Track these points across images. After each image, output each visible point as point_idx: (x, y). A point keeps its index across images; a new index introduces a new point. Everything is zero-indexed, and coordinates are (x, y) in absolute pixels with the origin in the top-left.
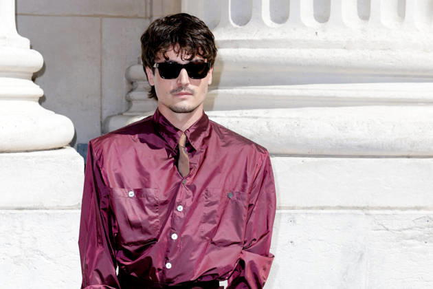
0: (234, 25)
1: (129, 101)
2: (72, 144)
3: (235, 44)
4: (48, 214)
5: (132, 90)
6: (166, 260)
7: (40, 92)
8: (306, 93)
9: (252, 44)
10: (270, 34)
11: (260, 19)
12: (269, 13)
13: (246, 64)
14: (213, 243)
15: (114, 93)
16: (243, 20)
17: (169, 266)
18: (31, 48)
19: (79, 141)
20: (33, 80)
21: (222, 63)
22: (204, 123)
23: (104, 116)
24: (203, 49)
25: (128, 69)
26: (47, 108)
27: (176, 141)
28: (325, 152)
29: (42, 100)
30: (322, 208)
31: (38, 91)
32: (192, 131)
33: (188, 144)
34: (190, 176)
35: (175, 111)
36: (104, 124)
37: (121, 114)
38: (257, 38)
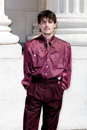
0: (60, 13)
1: (33, 32)
2: (19, 43)
3: (60, 18)
4: (13, 60)
5: (33, 29)
6: (45, 73)
7: (11, 30)
8: (78, 30)
9: (64, 18)
10: (69, 16)
11: (66, 12)
12: (68, 10)
13: (62, 23)
14: (57, 68)
15: (29, 30)
16: (62, 12)
17: (46, 74)
18: (8, 18)
19: (20, 42)
20: (9, 26)
21: (58, 22)
22: (53, 37)
23: (26, 35)
24: (52, 18)
25: (32, 24)
26: (12, 33)
27: (46, 42)
28: (82, 45)
29: (11, 32)
30: (81, 59)
31: (10, 29)
32: (50, 39)
33: (49, 43)
34: (50, 51)
35: (45, 34)
36: (26, 37)
37: (30, 35)
38: (65, 16)
